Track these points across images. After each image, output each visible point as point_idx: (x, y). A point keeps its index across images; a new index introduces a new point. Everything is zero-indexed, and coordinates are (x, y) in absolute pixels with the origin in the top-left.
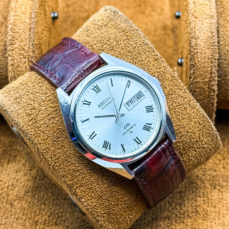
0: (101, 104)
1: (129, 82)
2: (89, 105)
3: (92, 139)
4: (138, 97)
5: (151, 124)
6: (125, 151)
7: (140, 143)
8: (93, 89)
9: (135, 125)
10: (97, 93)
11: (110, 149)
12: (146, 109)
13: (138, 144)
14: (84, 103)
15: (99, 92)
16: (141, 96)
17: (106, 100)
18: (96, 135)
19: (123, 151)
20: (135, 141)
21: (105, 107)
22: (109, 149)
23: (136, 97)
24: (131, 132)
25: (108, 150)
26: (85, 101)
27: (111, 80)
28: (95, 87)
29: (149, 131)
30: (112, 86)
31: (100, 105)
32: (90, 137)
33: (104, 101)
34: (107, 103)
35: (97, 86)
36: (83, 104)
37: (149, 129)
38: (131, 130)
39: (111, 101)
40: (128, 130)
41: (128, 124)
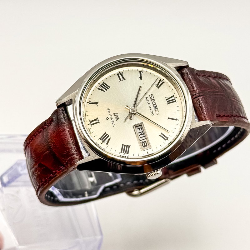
1: (166, 139)
2: (156, 85)
3: (118, 74)
4: (145, 143)
5: (107, 144)
6: (90, 104)
7: (91, 123)
8: (173, 96)
9: (114, 126)
10: (167, 99)
12: (127, 146)
13: (90, 121)
15: (168, 102)
16: (144, 147)
17: (155, 106)
18: (121, 80)
19: (90, 102)
20: (96, 119)
21: (148, 101)
22: (99, 88)
23: (145, 140)
24: (107, 119)
25: (98, 86)
26: (163, 82)
27: (176, 120)
28: (175, 99)
29: (100, 139)
30: (169, 118)
31: (152, 97)
32: (121, 73)
33: (155, 102)
35: (175, 101)
36: (160, 80)
37: (102, 140)
38: (110, 119)
39: (151, 110)
40: (111, 115)
41: (118, 119)
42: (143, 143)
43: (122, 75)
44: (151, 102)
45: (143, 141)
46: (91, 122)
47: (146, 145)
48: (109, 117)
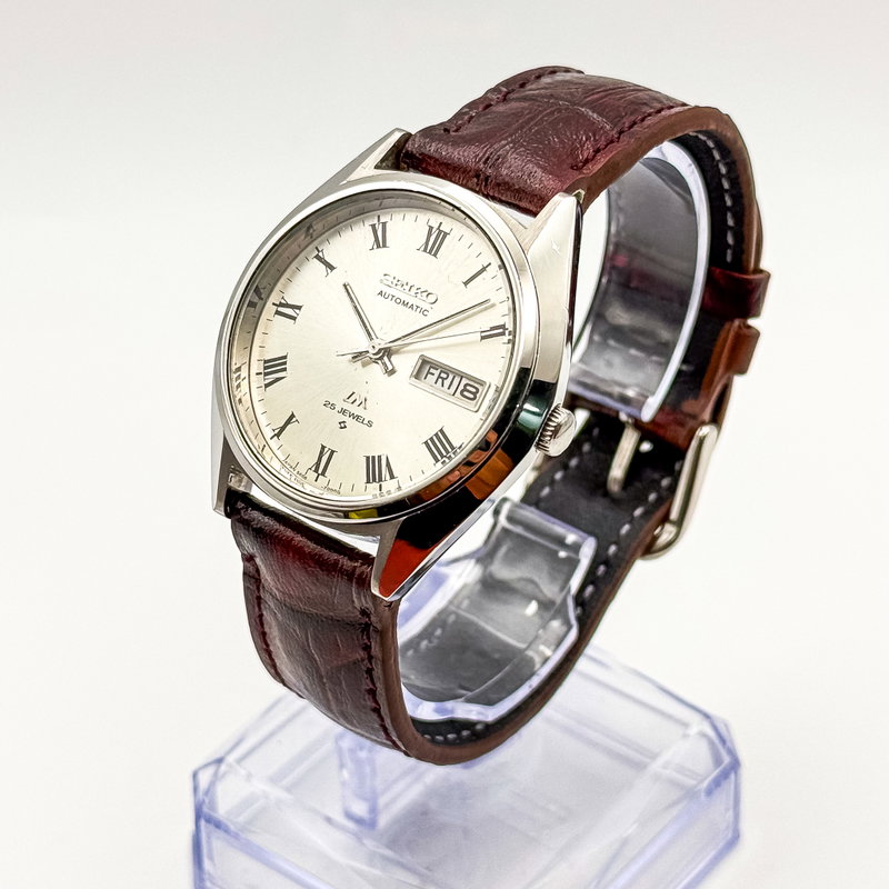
0: (394, 282)
1: (502, 331)
2: (376, 246)
3: (277, 312)
4: (468, 388)
5: (392, 477)
6: (278, 435)
7: (320, 472)
8: (431, 228)
9: (370, 424)
10: (423, 248)
11: (267, 386)
12: (436, 434)
13: (313, 469)
14: (377, 226)
15: (430, 253)
17: (413, 291)
18: (295, 319)
19: (276, 432)
20: (321, 453)
21: (390, 297)
22: (267, 382)
23: (464, 381)
24: (342, 425)
25: (261, 381)
26: (384, 224)
27: (484, 269)
28: (441, 231)
29: (368, 482)
30: (466, 283)
31: (391, 279)
32: (281, 305)
33: (406, 284)
34: (404, 297)
35: (446, 234)
36: (373, 226)
37: (374, 480)
38: (350, 421)
39: (415, 308)
40: (343, 411)
42: (465, 393)
43: (287, 306)
44: (398, 294)
45: (461, 387)
46: (316, 471)
47: (474, 390)
48: (343, 418)
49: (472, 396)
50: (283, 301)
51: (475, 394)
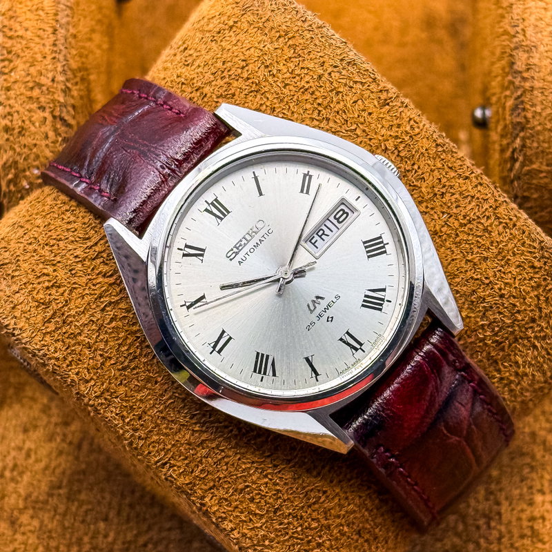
0: (235, 250)
1: (308, 177)
2: (201, 258)
3: (219, 352)
4: (337, 217)
5: (384, 290)
6: (317, 374)
7: (358, 347)
8: (206, 210)
9: (338, 297)
10: (219, 220)
11: (274, 375)
12: (366, 247)
13: (354, 351)
14: (185, 252)
15: (225, 216)
16: (347, 214)
17: (248, 237)
18: (230, 338)
19: (314, 375)
20: (344, 342)
22: (271, 374)
23: (332, 218)
24: (330, 319)
25: (268, 378)
26: (187, 246)
27: (256, 178)
28: (212, 204)
29: (380, 310)
30: (261, 194)
31: (232, 252)
32: (214, 347)
33: (241, 241)
34: (251, 245)
35: (216, 200)
36: (184, 255)
37: (381, 305)
38: (329, 313)
39: (263, 239)
40: (320, 316)
41: (318, 297)
42: (341, 220)
43: (217, 342)
44: (246, 249)
45: (335, 222)
46: (356, 349)
47: (341, 212)
48: (325, 318)
49: (345, 215)
50: (212, 345)
51: (344, 212)
